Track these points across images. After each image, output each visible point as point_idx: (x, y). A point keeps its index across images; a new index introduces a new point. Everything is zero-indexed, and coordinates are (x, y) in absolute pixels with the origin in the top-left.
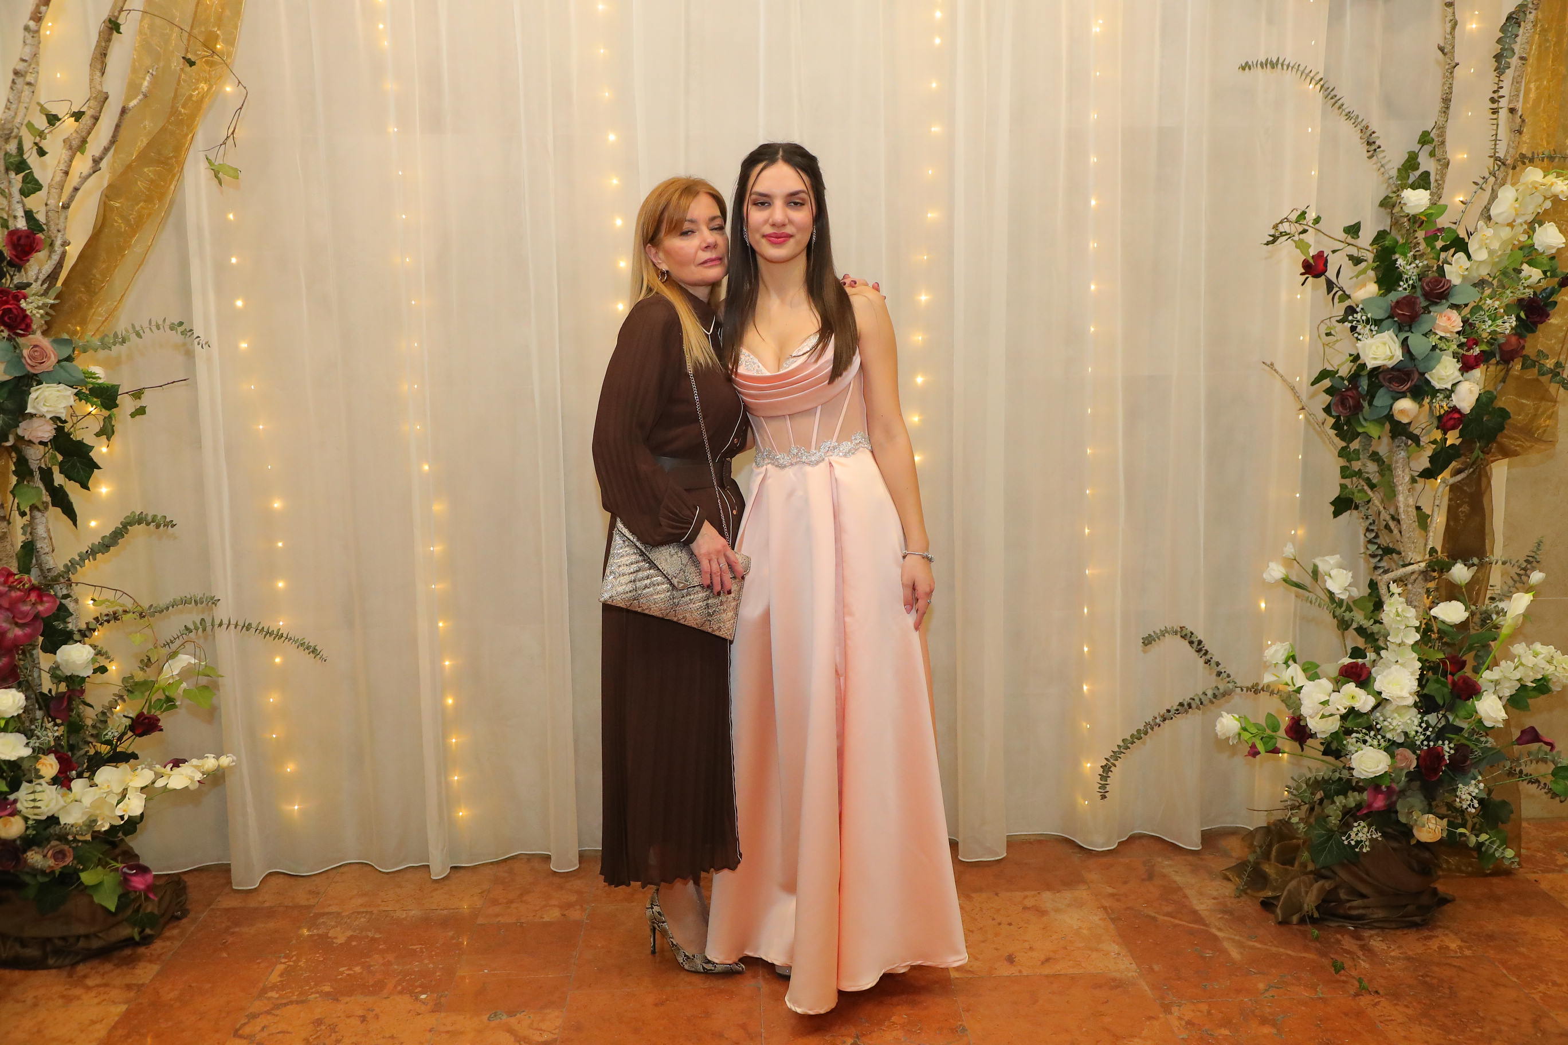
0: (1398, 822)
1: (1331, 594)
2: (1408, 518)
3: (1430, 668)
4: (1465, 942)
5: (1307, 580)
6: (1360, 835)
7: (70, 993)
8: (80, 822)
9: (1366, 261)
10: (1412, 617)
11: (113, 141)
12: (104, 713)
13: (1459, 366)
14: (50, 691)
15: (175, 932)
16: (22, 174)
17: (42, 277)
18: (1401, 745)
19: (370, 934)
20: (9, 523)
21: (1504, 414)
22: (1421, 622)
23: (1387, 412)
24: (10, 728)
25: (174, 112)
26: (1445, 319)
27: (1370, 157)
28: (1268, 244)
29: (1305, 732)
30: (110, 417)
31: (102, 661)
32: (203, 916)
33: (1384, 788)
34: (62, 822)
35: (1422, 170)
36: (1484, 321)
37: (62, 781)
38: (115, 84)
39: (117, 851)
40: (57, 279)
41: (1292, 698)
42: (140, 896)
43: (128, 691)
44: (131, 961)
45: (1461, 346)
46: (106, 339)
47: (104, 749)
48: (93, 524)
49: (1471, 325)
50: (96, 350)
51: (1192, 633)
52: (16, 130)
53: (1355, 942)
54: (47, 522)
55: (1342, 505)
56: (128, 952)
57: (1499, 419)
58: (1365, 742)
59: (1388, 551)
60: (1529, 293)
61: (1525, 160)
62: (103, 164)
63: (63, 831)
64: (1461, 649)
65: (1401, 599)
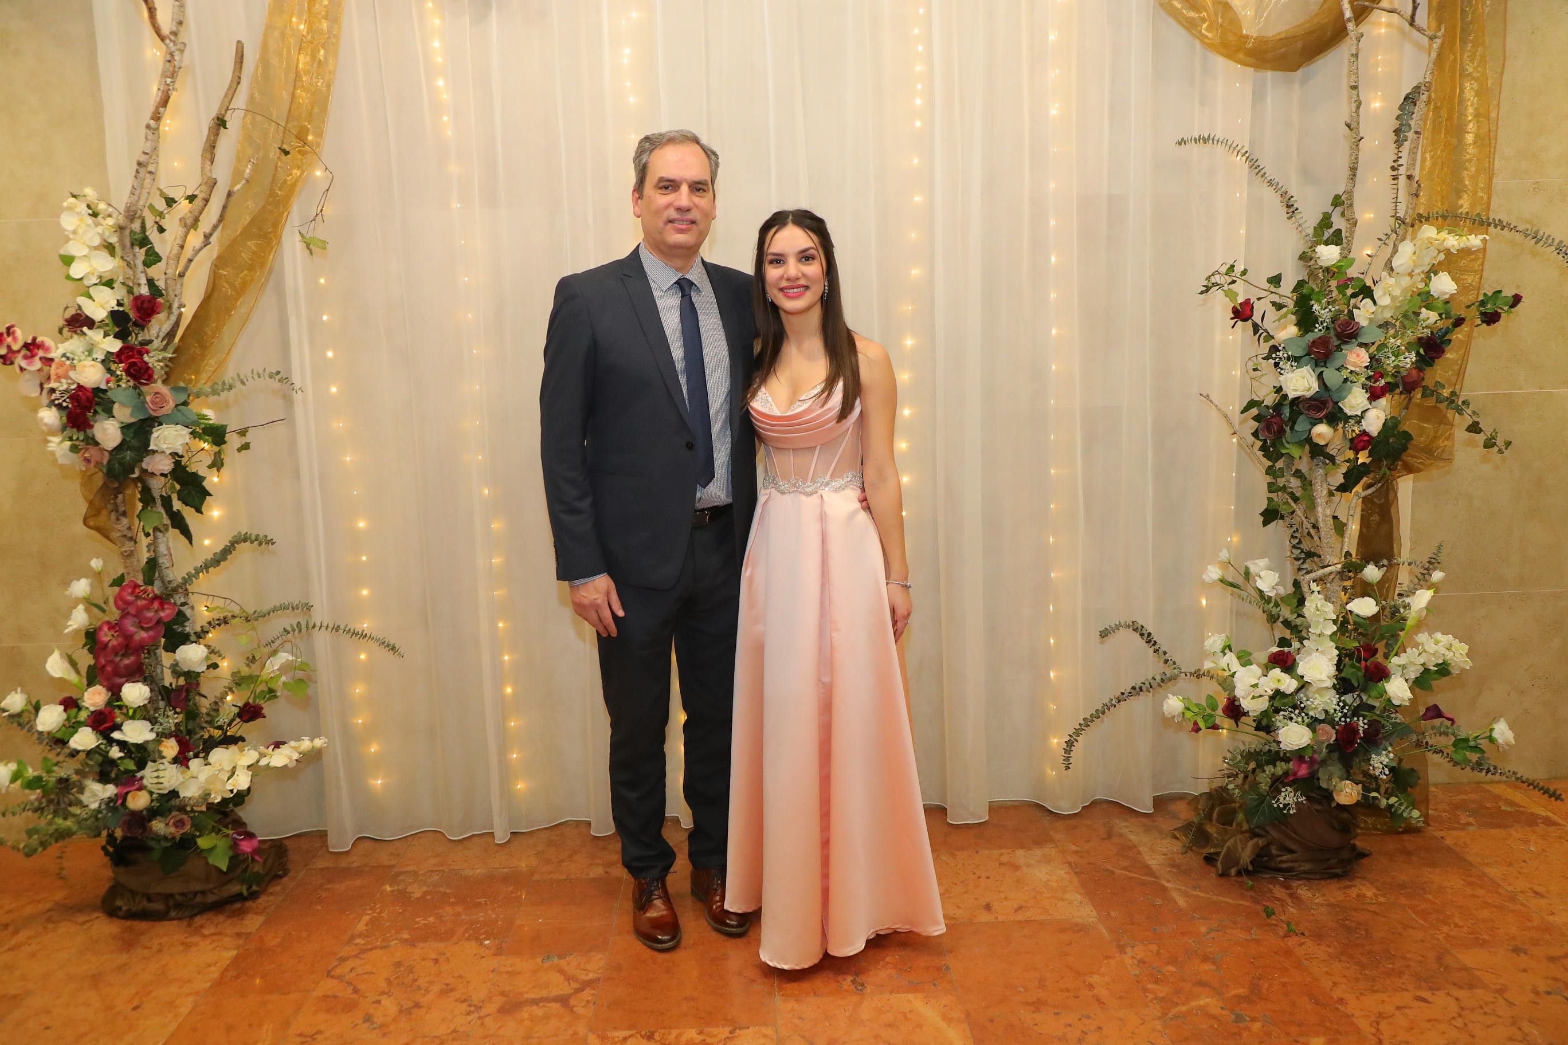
0: (1320, 788)
1: (1261, 591)
2: (1327, 526)
3: (1346, 655)
4: (1379, 890)
5: (1240, 580)
6: (1287, 799)
7: (189, 940)
8: (197, 795)
9: (1287, 306)
10: (1330, 611)
11: (221, 219)
12: (216, 703)
13: (1367, 395)
14: (171, 684)
15: (278, 888)
16: (145, 248)
17: (162, 335)
18: (1322, 721)
19: (442, 890)
20: (136, 542)
21: (1407, 436)
22: (1337, 616)
23: (1305, 436)
24: (137, 716)
25: (272, 194)
26: (1354, 355)
27: (1289, 218)
28: (1202, 293)
29: (1240, 711)
30: (219, 452)
31: (215, 659)
32: (301, 874)
33: (1307, 759)
34: (182, 796)
35: (1335, 227)
36: (1388, 357)
37: (181, 760)
38: (222, 171)
39: (228, 820)
40: (174, 336)
41: (1227, 682)
42: (248, 857)
43: (237, 683)
44: (240, 913)
45: (1368, 378)
46: (216, 387)
47: (217, 733)
48: (207, 542)
49: (1377, 360)
50: (207, 396)
51: (1143, 627)
52: (139, 212)
53: (1284, 891)
54: (168, 541)
55: (1270, 515)
56: (238, 905)
57: (1403, 441)
58: (1291, 719)
59: (1310, 555)
60: (1427, 332)
61: (1422, 219)
62: (213, 239)
63: (183, 803)
64: (1374, 638)
65: (1321, 596)
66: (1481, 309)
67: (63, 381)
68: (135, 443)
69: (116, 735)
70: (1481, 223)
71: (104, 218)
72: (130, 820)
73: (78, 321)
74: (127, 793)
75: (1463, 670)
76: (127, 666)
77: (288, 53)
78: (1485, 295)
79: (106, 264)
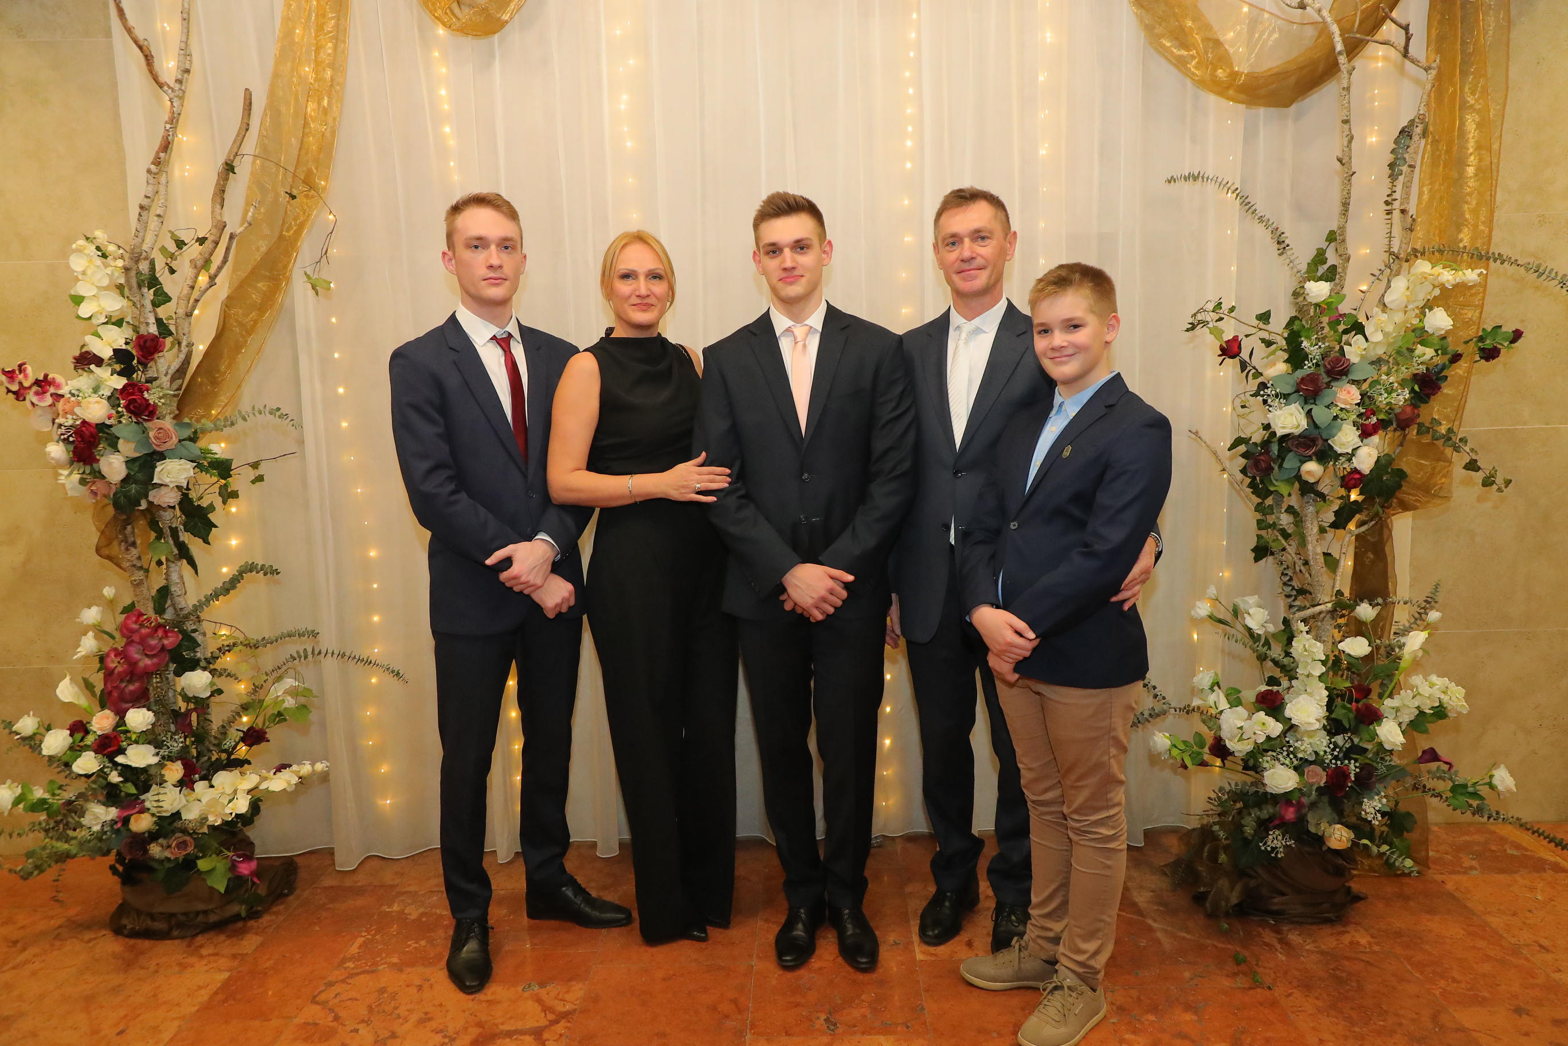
0: (1309, 832)
1: (1249, 630)
2: (1318, 563)
3: (1337, 696)
4: (1374, 938)
5: (1229, 617)
6: (1275, 841)
7: (186, 960)
8: (196, 818)
9: (1274, 343)
10: (1319, 650)
11: (225, 261)
12: (223, 727)
13: (1359, 433)
15: (281, 907)
16: (154, 289)
17: (171, 372)
18: (1312, 763)
19: (438, 911)
20: (147, 571)
21: (1401, 474)
22: (1327, 656)
23: (1295, 474)
24: (142, 741)
26: (1345, 392)
27: (1280, 255)
28: (1188, 330)
29: (1226, 751)
30: (228, 484)
31: (220, 685)
32: (306, 893)
33: (1294, 802)
34: (184, 818)
35: (1329, 263)
36: (1381, 394)
37: (186, 783)
38: (231, 214)
39: (234, 840)
40: (185, 373)
41: (1215, 721)
42: (247, 880)
43: (243, 708)
44: (241, 933)
45: (1360, 416)
46: (218, 422)
47: (223, 756)
48: (225, 570)
49: (1369, 397)
50: (214, 431)
53: (1273, 934)
54: (180, 570)
55: (1261, 551)
56: (240, 924)
57: (1397, 479)
58: (1279, 761)
59: (1302, 592)
60: (1423, 369)
61: (1416, 254)
62: (219, 280)
63: (185, 825)
64: (1367, 678)
65: (1309, 636)
66: (1480, 344)
67: (70, 416)
68: (140, 476)
69: (120, 759)
70: (1480, 257)
71: (115, 259)
72: (131, 843)
73: (86, 358)
74: (132, 815)
75: (1460, 713)
76: (131, 692)
77: (297, 99)
78: (1484, 330)
79: (114, 304)
